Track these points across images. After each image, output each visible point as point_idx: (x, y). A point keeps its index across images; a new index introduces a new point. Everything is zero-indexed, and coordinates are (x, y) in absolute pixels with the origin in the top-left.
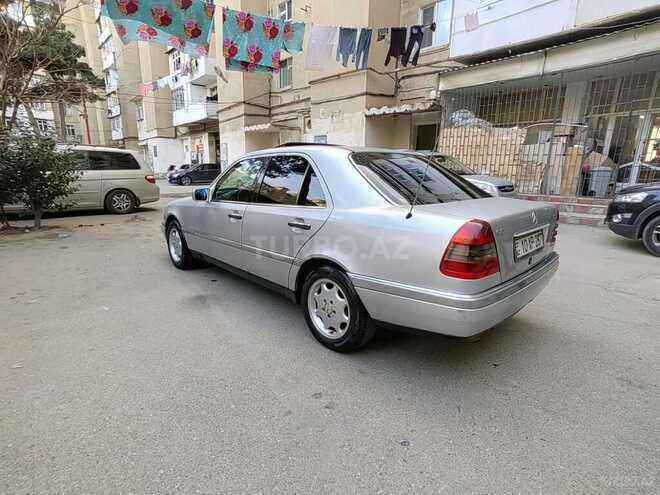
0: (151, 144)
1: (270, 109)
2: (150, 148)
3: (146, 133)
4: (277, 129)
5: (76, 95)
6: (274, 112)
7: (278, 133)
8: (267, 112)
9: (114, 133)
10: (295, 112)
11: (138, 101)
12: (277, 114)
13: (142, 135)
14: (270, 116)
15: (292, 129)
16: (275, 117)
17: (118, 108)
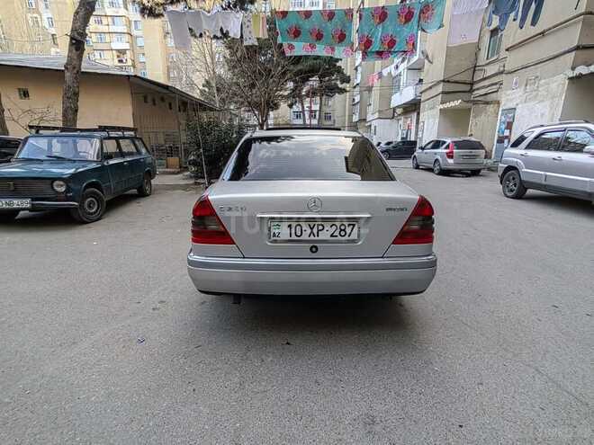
0: (374, 123)
1: (472, 84)
2: (373, 128)
3: (371, 116)
4: (470, 105)
5: (331, 90)
6: (475, 87)
7: (470, 109)
8: (467, 88)
9: (354, 116)
10: (496, 84)
11: (370, 89)
12: (478, 89)
13: (369, 117)
14: (471, 91)
15: (487, 103)
16: (476, 92)
17: (359, 96)
